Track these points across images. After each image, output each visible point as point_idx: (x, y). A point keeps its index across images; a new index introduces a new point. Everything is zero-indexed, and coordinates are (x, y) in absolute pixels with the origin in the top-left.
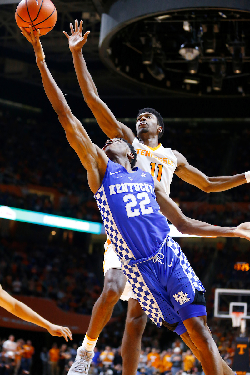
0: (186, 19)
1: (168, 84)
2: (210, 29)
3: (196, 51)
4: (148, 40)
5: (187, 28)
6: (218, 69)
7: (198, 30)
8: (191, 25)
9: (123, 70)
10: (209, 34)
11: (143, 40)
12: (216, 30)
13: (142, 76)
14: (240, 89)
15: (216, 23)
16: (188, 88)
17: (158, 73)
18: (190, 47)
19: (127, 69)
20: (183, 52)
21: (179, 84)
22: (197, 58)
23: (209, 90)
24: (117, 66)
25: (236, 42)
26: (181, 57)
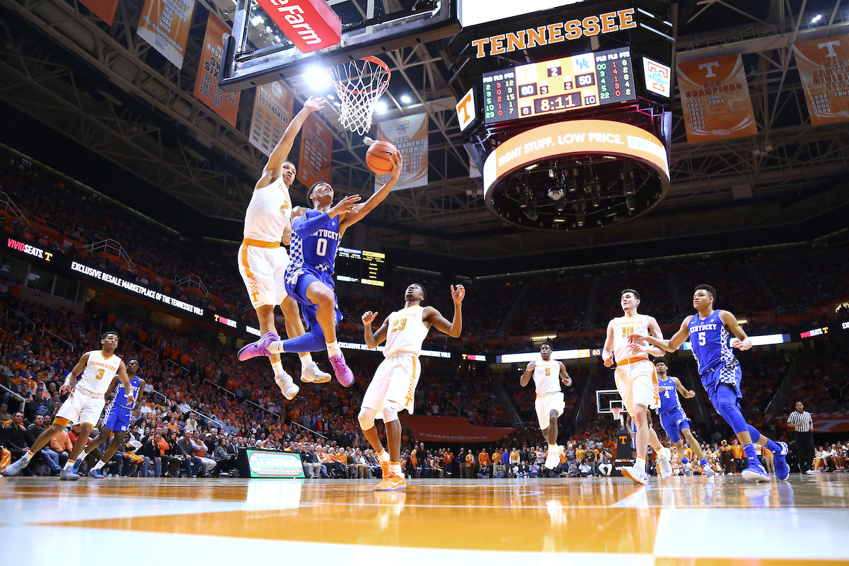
0: (550, 168)
1: (541, 224)
2: (571, 173)
3: (561, 193)
4: (522, 189)
5: (551, 175)
6: (580, 207)
7: (560, 178)
8: (555, 171)
9: (505, 216)
10: (570, 177)
11: (518, 189)
12: (575, 173)
13: (520, 220)
14: (599, 223)
15: (575, 167)
16: (557, 226)
17: (532, 215)
18: (556, 189)
19: (508, 215)
20: (550, 194)
21: (549, 223)
22: (562, 199)
23: (574, 226)
24: (499, 213)
25: (592, 182)
26: (551, 200)
